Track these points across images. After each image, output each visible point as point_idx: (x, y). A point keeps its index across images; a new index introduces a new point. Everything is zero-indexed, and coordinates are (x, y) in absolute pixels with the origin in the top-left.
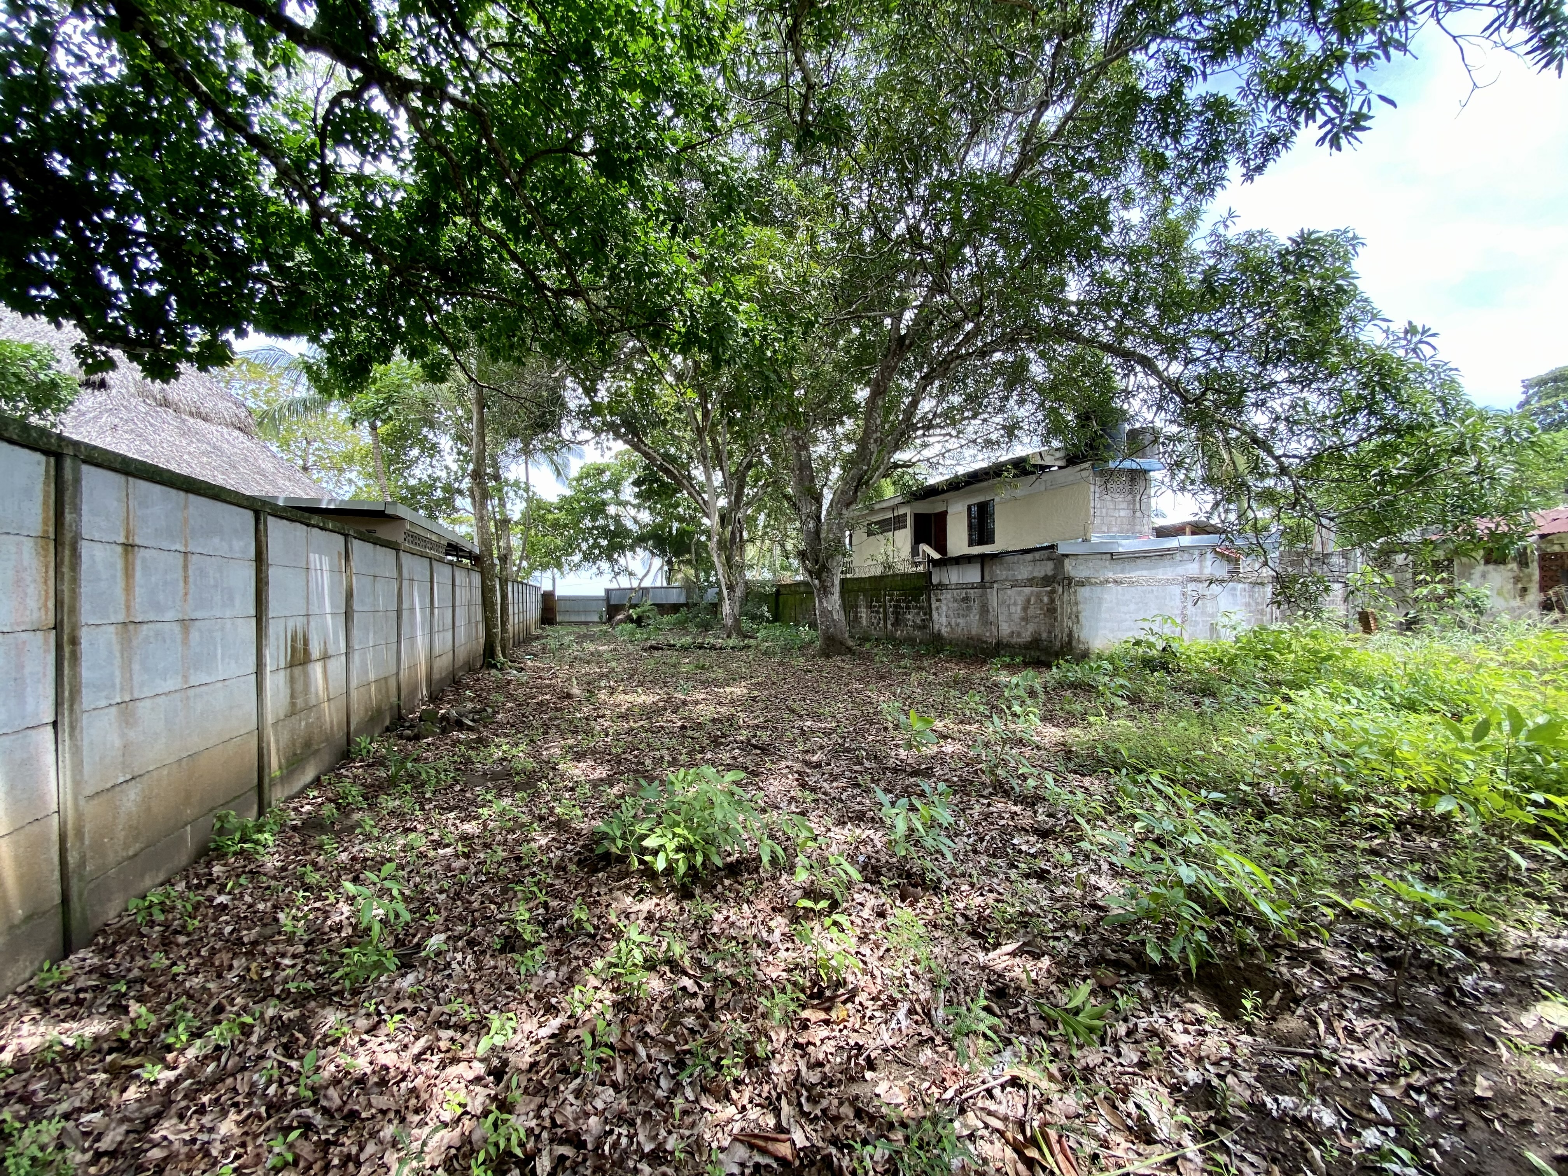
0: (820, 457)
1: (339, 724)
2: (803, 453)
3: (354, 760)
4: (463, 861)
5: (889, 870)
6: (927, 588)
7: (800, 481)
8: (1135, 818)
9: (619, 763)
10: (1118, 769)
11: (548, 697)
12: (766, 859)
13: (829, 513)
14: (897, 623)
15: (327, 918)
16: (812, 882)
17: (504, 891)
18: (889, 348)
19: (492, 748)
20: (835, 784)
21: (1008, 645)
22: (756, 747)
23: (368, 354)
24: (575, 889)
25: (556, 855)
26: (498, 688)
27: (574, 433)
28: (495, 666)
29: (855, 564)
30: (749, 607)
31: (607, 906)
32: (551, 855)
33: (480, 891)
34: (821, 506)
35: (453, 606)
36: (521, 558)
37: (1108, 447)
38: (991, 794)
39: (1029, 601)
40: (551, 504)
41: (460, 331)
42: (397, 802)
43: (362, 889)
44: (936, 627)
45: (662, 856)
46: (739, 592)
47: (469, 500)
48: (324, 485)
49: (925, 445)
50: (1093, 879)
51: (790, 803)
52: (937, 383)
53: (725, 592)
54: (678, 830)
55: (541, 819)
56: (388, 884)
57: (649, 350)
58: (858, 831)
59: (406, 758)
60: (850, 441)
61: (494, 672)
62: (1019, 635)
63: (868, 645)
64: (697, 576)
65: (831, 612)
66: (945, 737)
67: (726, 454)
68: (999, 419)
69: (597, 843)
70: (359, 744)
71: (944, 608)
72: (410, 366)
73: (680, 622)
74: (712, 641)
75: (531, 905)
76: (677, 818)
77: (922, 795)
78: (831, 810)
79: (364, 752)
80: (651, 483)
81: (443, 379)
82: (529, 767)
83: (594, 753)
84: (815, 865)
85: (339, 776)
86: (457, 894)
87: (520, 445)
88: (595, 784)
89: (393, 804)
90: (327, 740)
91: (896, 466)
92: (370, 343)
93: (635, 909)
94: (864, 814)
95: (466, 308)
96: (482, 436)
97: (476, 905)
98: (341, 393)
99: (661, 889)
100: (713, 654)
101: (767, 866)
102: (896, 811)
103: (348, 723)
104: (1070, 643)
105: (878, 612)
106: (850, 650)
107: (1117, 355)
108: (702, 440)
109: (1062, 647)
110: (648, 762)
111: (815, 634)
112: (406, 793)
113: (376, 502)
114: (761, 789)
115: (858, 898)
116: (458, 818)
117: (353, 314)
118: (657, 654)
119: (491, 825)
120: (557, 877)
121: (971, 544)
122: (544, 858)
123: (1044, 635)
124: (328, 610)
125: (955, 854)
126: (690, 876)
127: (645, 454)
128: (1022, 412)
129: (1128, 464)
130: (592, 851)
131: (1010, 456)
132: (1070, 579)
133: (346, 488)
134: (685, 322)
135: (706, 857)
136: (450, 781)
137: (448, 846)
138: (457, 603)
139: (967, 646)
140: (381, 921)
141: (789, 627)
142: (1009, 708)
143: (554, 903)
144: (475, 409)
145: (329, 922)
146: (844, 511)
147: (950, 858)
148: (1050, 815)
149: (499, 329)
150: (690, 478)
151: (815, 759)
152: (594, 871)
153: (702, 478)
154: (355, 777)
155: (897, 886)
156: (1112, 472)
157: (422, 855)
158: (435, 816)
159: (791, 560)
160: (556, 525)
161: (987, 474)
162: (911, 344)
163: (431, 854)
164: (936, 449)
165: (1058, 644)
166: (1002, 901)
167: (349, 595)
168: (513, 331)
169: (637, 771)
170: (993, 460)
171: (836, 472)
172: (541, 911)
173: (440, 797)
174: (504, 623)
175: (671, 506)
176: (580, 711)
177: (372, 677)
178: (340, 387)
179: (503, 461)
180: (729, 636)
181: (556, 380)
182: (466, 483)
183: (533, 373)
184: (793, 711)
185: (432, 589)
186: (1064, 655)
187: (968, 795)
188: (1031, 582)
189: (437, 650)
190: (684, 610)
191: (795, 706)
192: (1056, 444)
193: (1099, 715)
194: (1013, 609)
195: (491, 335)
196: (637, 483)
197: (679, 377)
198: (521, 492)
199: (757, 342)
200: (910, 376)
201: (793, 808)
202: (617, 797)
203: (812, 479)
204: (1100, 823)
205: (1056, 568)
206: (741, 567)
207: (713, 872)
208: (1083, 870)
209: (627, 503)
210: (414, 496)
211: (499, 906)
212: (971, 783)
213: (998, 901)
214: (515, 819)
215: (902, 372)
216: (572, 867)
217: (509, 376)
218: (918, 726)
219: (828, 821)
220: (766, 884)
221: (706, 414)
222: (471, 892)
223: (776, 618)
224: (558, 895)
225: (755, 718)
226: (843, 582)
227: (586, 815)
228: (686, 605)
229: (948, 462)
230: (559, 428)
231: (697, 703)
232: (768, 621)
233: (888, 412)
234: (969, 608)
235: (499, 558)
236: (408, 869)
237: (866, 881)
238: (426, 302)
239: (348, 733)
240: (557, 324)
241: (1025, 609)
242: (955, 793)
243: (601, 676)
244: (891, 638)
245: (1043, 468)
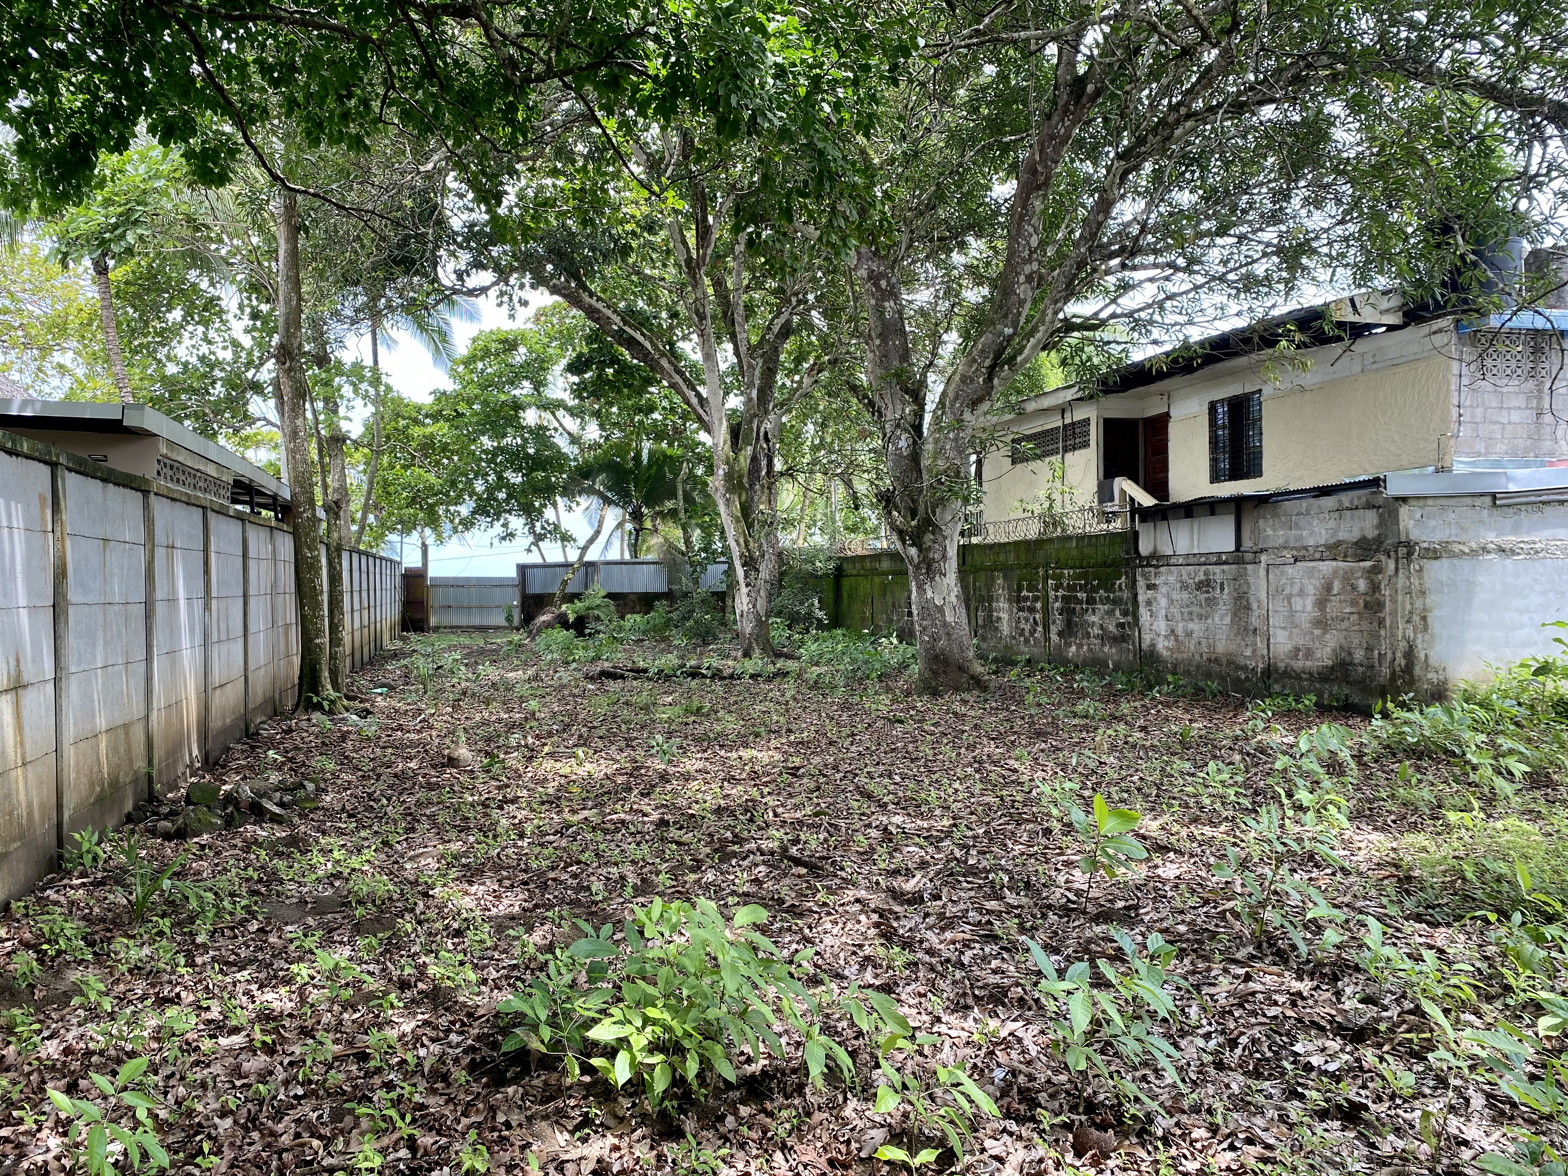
0: (922, 312)
1: (42, 805)
2: (889, 305)
3: (69, 874)
4: (263, 1059)
5: (1052, 1096)
6: (1128, 562)
7: (883, 359)
8: (1538, 1009)
9: (544, 887)
10: (1504, 915)
11: (413, 765)
12: (816, 1070)
13: (937, 420)
14: (1069, 631)
15: (21, 1156)
16: (906, 1115)
17: (337, 1115)
18: (1054, 102)
19: (316, 858)
20: (948, 935)
21: (1288, 674)
22: (798, 862)
23: (89, 134)
24: (465, 1114)
25: (429, 1052)
26: (324, 747)
27: (460, 275)
28: (319, 707)
29: (986, 518)
30: (785, 598)
31: (523, 1148)
32: (422, 1052)
33: (294, 1114)
34: (922, 406)
35: (245, 596)
36: (366, 509)
37: (1487, 286)
38: (1252, 957)
39: (1328, 588)
40: (419, 409)
41: (252, 88)
42: (146, 951)
43: (83, 1105)
44: (1147, 638)
45: (623, 1057)
46: (766, 570)
47: (272, 402)
48: (16, 376)
49: (1125, 287)
50: (1454, 1124)
51: (862, 967)
52: (1148, 167)
53: (740, 572)
54: (652, 1012)
55: (404, 985)
56: (128, 1098)
57: (599, 114)
58: (993, 1024)
59: (160, 871)
60: (979, 280)
61: (316, 716)
62: (1309, 654)
63: (1013, 674)
64: (688, 542)
65: (941, 610)
66: (1163, 849)
67: (741, 310)
68: (1270, 235)
69: (505, 1031)
70: (78, 845)
71: (1163, 602)
72: (165, 155)
73: (654, 629)
74: (716, 662)
75: (386, 1141)
76: (651, 990)
77: (1118, 957)
78: (941, 984)
79: (88, 859)
80: (602, 366)
81: (222, 180)
82: (381, 891)
83: (497, 867)
84: (911, 1083)
85: (42, 902)
86: (253, 1119)
87: (362, 299)
88: (500, 926)
89: (138, 953)
90: (21, 837)
91: (1069, 326)
92: (91, 114)
93: (574, 1154)
94: (1005, 991)
95: (263, 46)
96: (296, 283)
97: (286, 1140)
98: (42, 206)
99: (622, 1120)
100: (718, 687)
101: (820, 1083)
102: (1066, 985)
103: (59, 806)
104: (1409, 668)
105: (1032, 610)
106: (978, 683)
107: (1511, 106)
108: (696, 283)
109: (1393, 676)
110: (597, 886)
111: (911, 650)
112: (161, 933)
113: (106, 405)
114: (808, 941)
115: (994, 1147)
116: (255, 980)
117: (62, 60)
118: (614, 686)
119: (314, 995)
120: (433, 1091)
121: (1215, 478)
122: (409, 1057)
123: (1359, 655)
124: (22, 602)
125: (1180, 1069)
126: (675, 1096)
127: (591, 313)
128: (1318, 220)
129: (1526, 320)
130: (495, 1046)
131: (1293, 305)
132: (1410, 546)
133: (55, 382)
134: (666, 56)
135: (706, 1064)
136: (240, 914)
137: (235, 1030)
138: (252, 591)
139: (1208, 675)
140: (116, 1164)
141: (861, 637)
142: (1290, 795)
143: (426, 1140)
144: (280, 232)
145: (25, 1165)
146: (967, 416)
147: (1171, 1076)
148: (1367, 1000)
149: (323, 84)
150: (675, 356)
151: (910, 886)
152: (499, 1081)
153: (697, 356)
154: (72, 903)
155: (1067, 1126)
156: (1496, 334)
157: (190, 1048)
158: (214, 978)
159: (866, 512)
160: (428, 446)
161: (1247, 341)
162: (1098, 93)
163: (207, 1045)
164: (1148, 293)
165: (1386, 671)
166: (1273, 1161)
167: (60, 575)
168: (348, 86)
169: (574, 903)
170: (1259, 313)
171: (952, 339)
172: (403, 1153)
173: (222, 942)
174: (334, 628)
175: (639, 410)
176: (472, 790)
177: (101, 723)
178: (39, 195)
179: (334, 329)
180: (747, 654)
181: (428, 176)
182: (267, 372)
183: (388, 165)
184: (869, 796)
185: (206, 563)
186: (1398, 692)
187: (1207, 959)
188: (1333, 551)
189: (216, 678)
190: (661, 606)
191: (871, 787)
192: (1381, 282)
193: (1467, 808)
194: (1298, 604)
195: (309, 96)
196: (575, 367)
197: (654, 164)
198: (364, 386)
199: (802, 91)
200: (1094, 155)
201: (868, 976)
202: (540, 949)
203: (905, 356)
204: (1468, 1017)
205: (1381, 524)
206: (770, 524)
207: (717, 1093)
208: (1434, 1106)
209: (560, 404)
210: (174, 395)
211: (328, 1142)
212: (1213, 935)
213: (1265, 1160)
214: (357, 984)
215: (1080, 143)
216: (460, 1075)
217: (343, 173)
218: (1109, 825)
219: (936, 1004)
220: (818, 1117)
221: (703, 234)
222: (278, 1115)
223: (836, 621)
224: (435, 1126)
225: (796, 807)
226: (964, 551)
227: (484, 982)
228: (668, 596)
229: (1170, 318)
230: (435, 265)
231: (687, 777)
232: (821, 626)
233: (1052, 225)
234: (1211, 602)
235: (327, 508)
236: (165, 1071)
237: (1007, 1115)
238: (193, 37)
239: (59, 825)
240: (429, 72)
241: (1321, 604)
242: (1181, 954)
243: (511, 727)
244: (1058, 660)
245: (1359, 331)
